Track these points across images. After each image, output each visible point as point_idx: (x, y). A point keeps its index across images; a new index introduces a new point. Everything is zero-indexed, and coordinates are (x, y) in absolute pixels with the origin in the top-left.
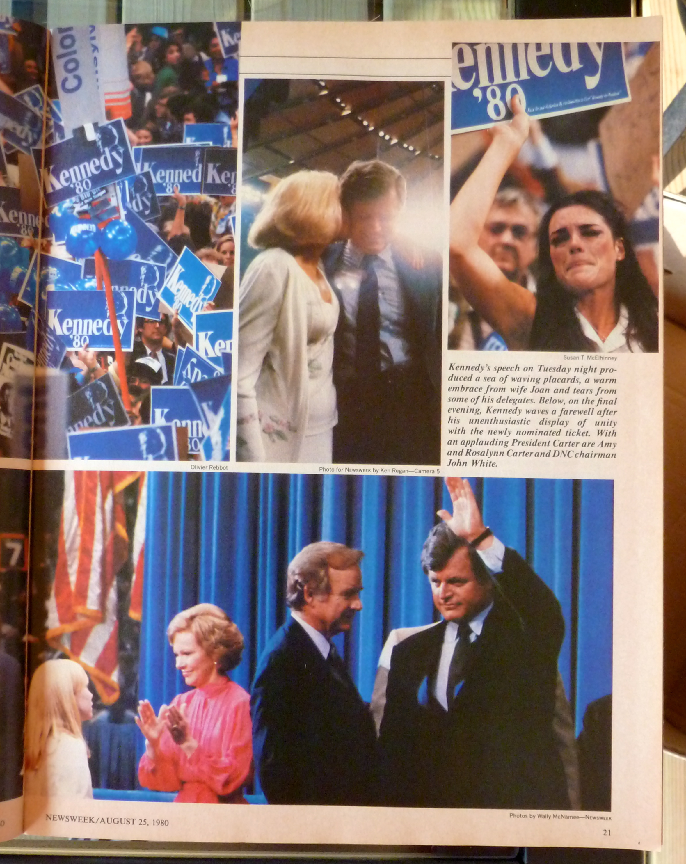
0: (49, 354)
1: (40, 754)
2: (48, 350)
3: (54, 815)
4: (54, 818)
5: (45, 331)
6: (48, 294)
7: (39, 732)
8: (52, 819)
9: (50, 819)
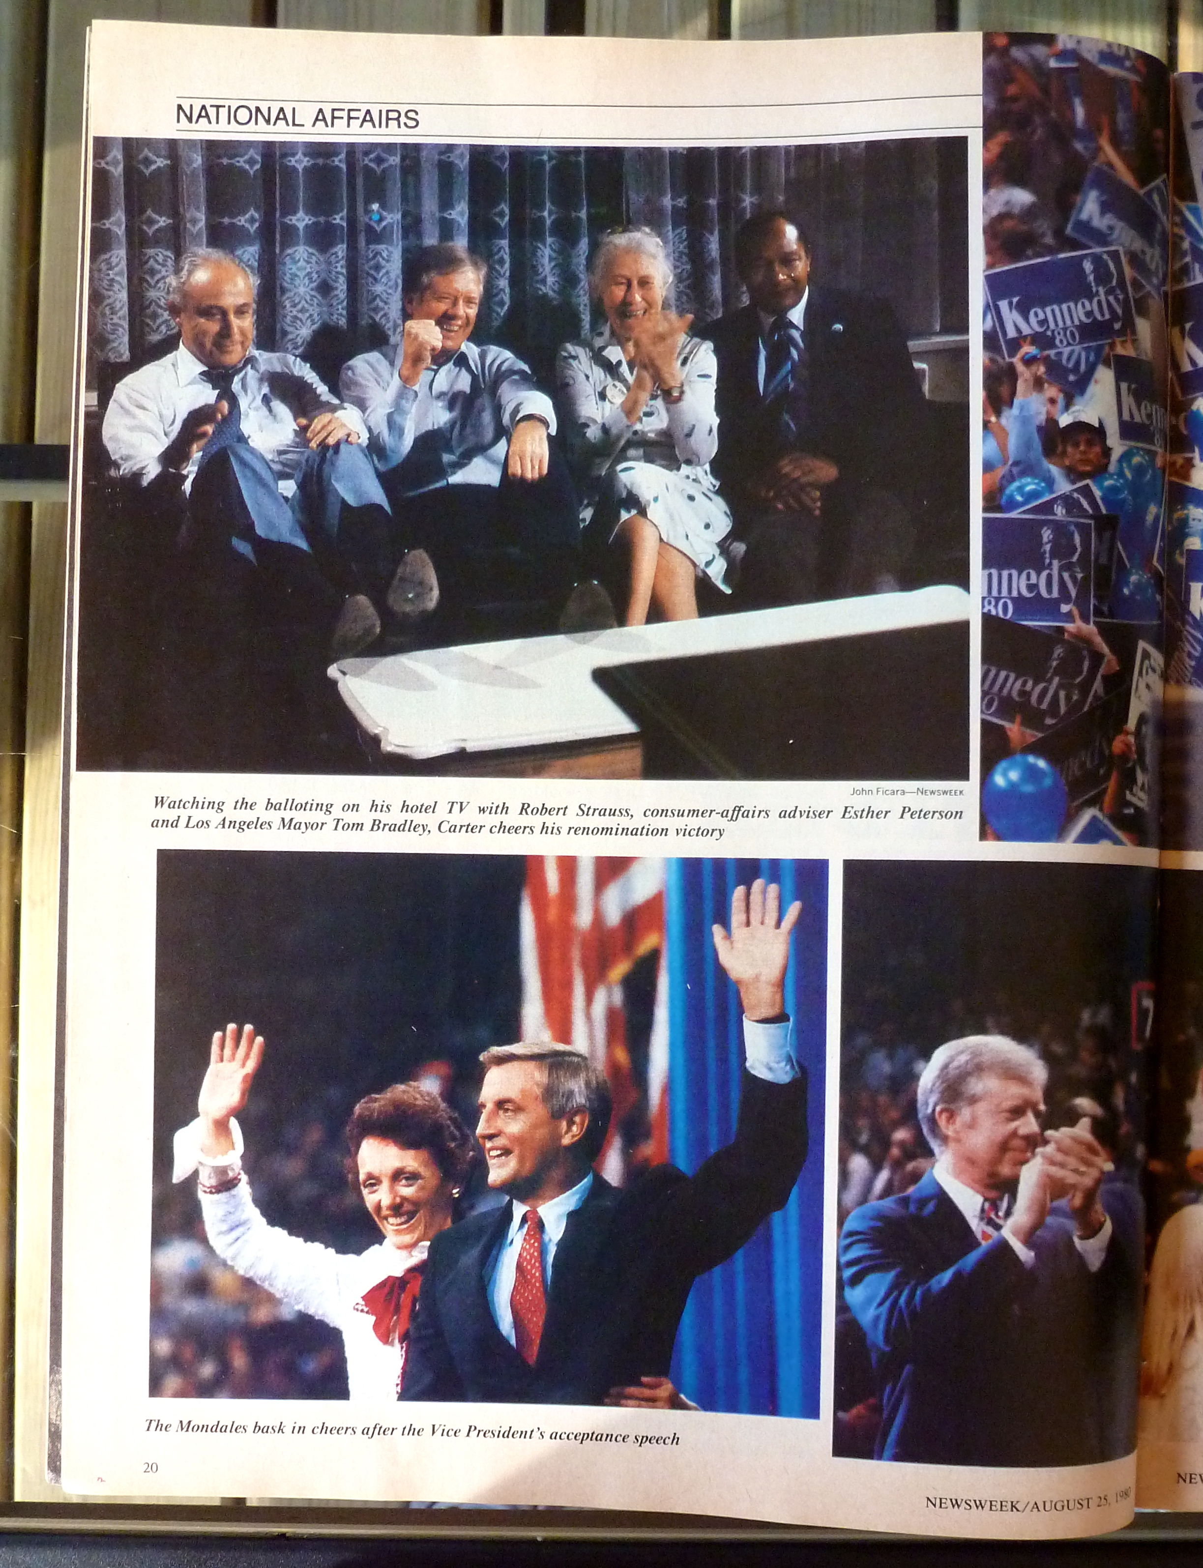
0: (1193, 663)
1: (1171, 1368)
2: (1190, 655)
3: (1191, 1475)
4: (1191, 1478)
5: (1184, 622)
6: (1187, 555)
7: (1169, 1330)
8: (1188, 1480)
9: (1185, 1481)
